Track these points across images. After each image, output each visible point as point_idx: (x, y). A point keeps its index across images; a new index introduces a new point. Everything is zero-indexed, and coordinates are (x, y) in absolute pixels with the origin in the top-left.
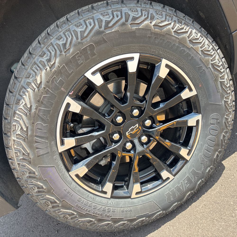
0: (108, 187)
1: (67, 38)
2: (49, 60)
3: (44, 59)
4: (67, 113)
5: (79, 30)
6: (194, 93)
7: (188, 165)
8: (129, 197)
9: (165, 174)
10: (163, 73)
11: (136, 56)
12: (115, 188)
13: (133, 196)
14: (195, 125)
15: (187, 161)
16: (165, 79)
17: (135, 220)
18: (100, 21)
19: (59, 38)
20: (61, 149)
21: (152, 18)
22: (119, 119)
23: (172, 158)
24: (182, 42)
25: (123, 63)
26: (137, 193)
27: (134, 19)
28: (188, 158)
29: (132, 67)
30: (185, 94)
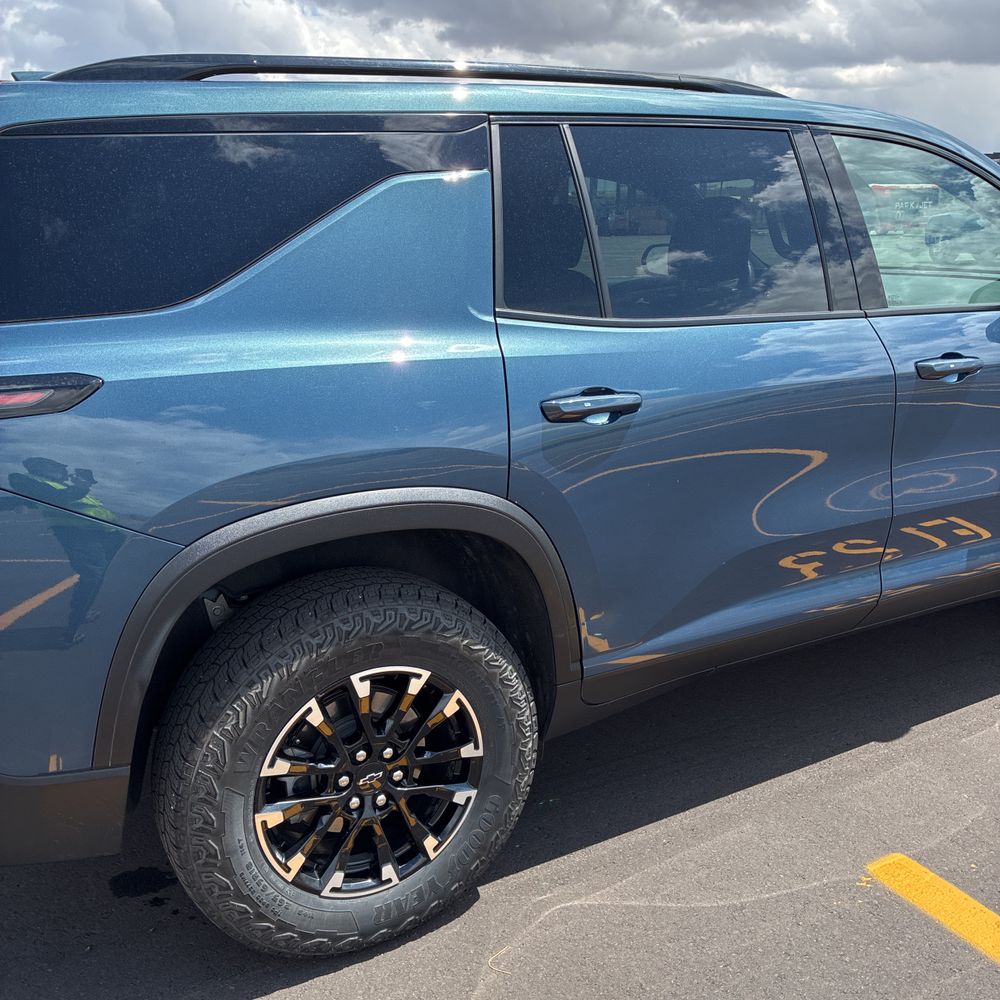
0: (298, 861)
1: (355, 626)
2: (320, 646)
3: (315, 642)
4: (302, 721)
5: (374, 620)
6: (480, 753)
7: (429, 867)
8: (318, 893)
9: (388, 871)
10: (450, 709)
11: (426, 674)
12: (304, 869)
13: (326, 892)
14: (463, 803)
15: (428, 860)
16: (448, 719)
17: (313, 937)
18: (403, 617)
19: (345, 621)
20: (266, 772)
21: (465, 637)
22: (361, 755)
23: (407, 847)
24: (491, 678)
25: (405, 679)
26: (334, 890)
27: (445, 629)
28: (432, 855)
29: (415, 687)
30: (467, 751)
